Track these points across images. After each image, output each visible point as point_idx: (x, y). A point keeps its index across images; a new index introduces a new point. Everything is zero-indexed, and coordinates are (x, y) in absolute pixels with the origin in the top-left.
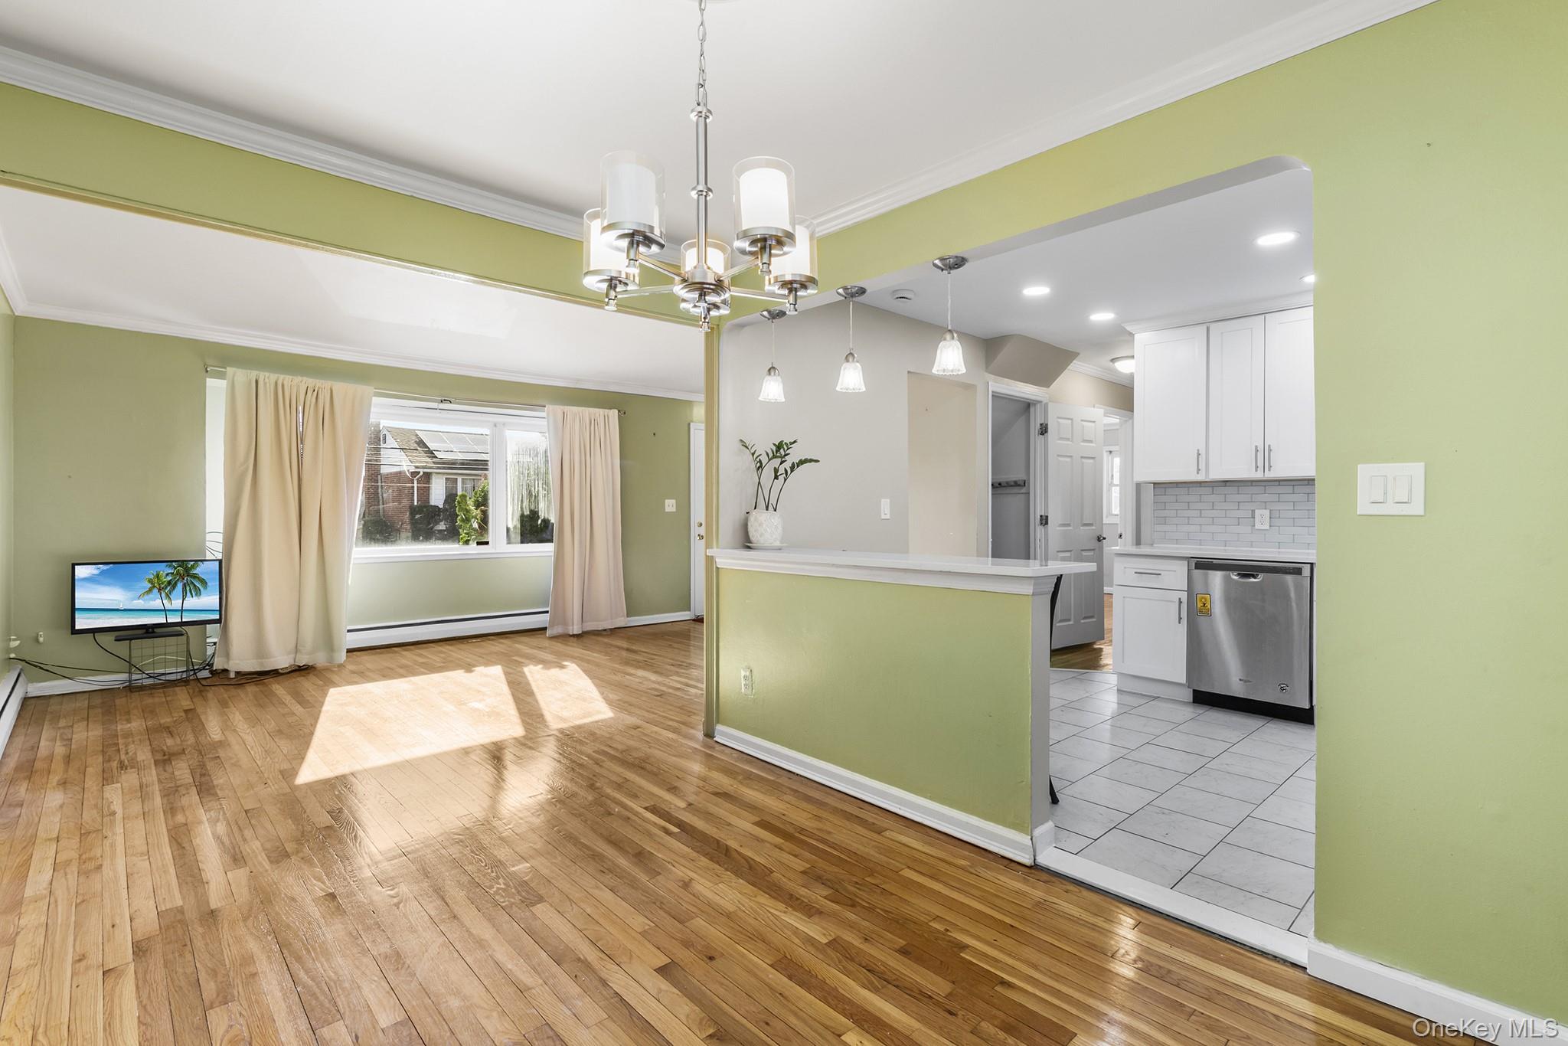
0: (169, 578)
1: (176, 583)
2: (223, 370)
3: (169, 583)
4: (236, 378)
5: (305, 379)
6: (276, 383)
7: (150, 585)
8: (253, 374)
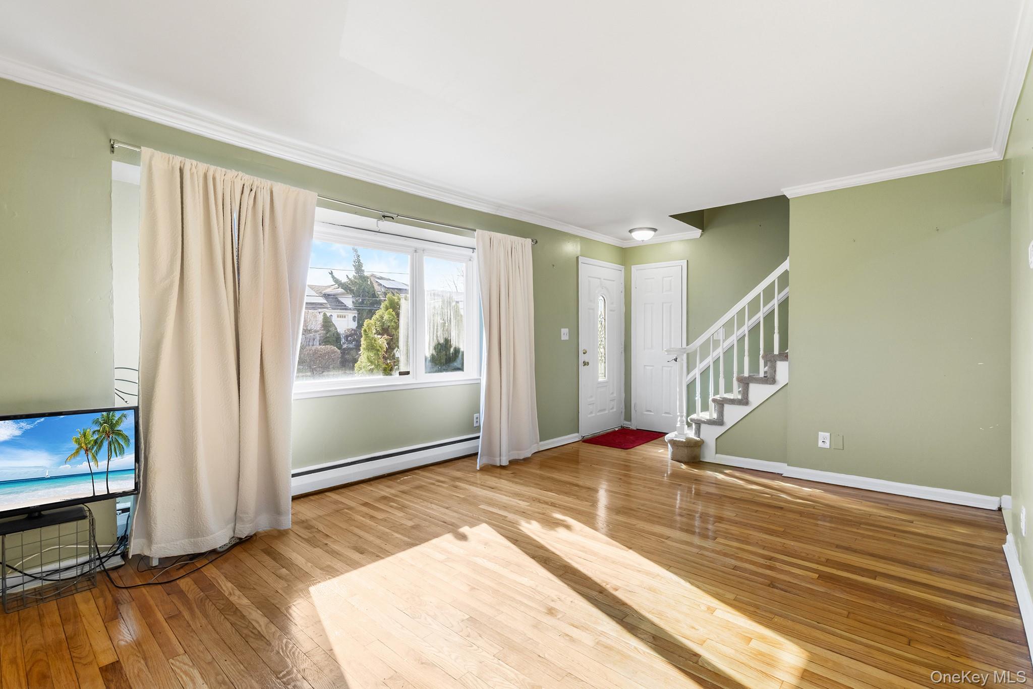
0: (96, 437)
1: (102, 442)
2: (138, 150)
3: (96, 442)
4: (153, 163)
5: (241, 174)
6: (206, 177)
7: (77, 446)
8: (177, 160)
